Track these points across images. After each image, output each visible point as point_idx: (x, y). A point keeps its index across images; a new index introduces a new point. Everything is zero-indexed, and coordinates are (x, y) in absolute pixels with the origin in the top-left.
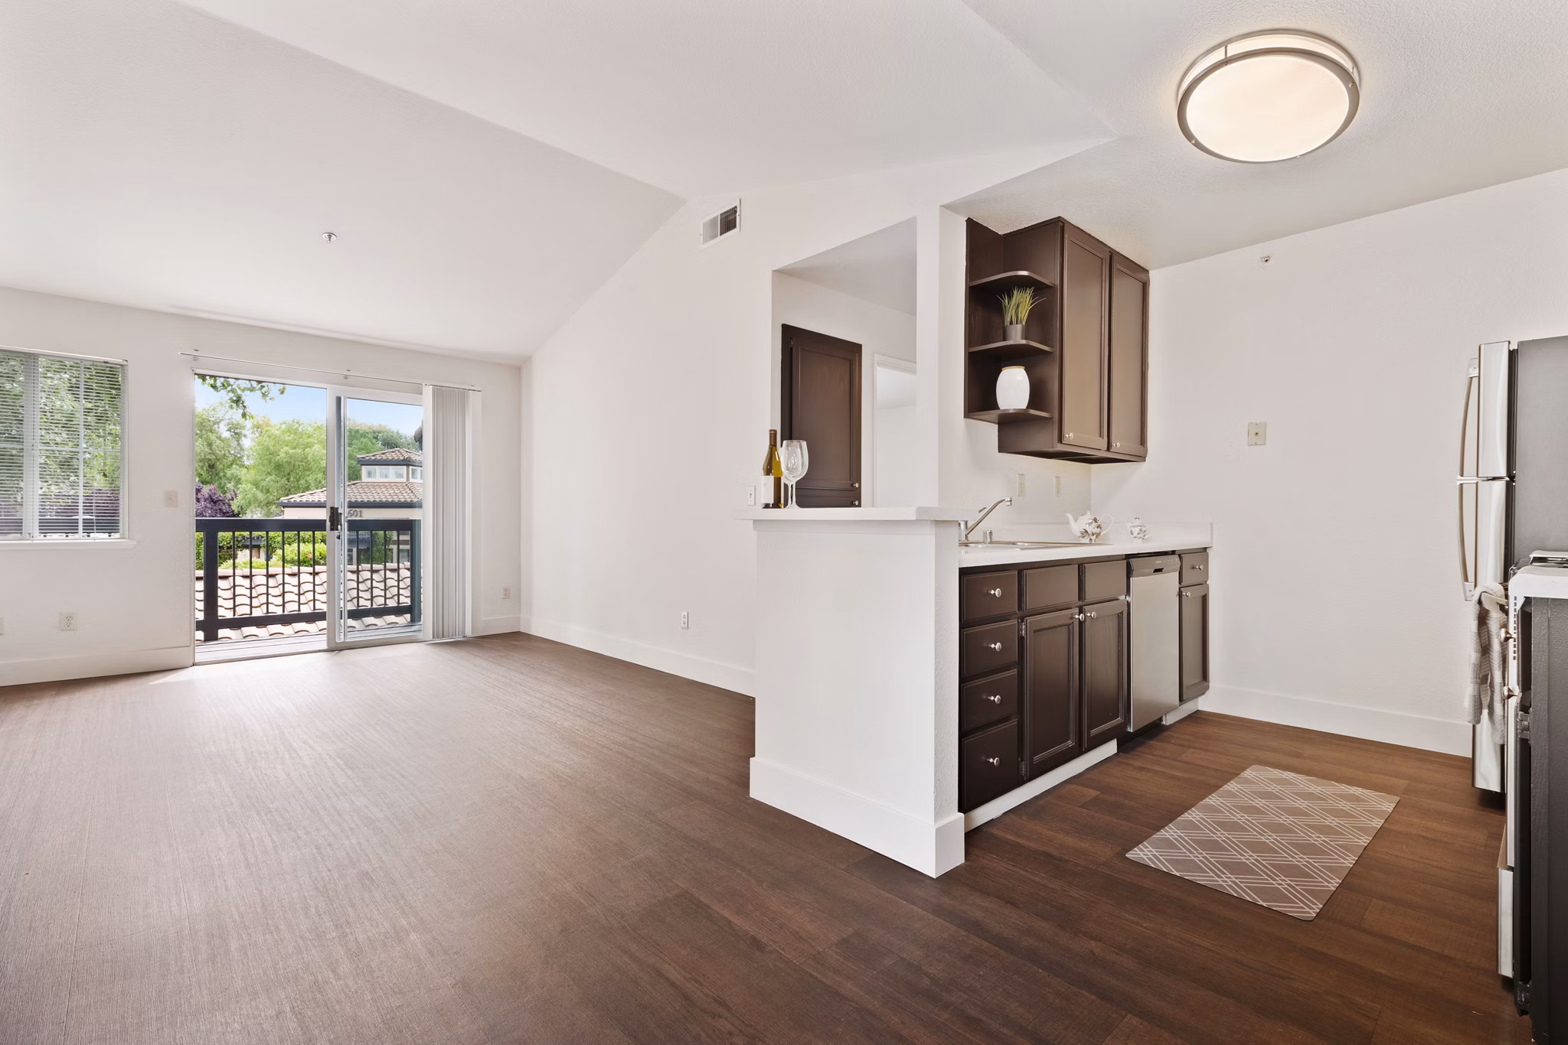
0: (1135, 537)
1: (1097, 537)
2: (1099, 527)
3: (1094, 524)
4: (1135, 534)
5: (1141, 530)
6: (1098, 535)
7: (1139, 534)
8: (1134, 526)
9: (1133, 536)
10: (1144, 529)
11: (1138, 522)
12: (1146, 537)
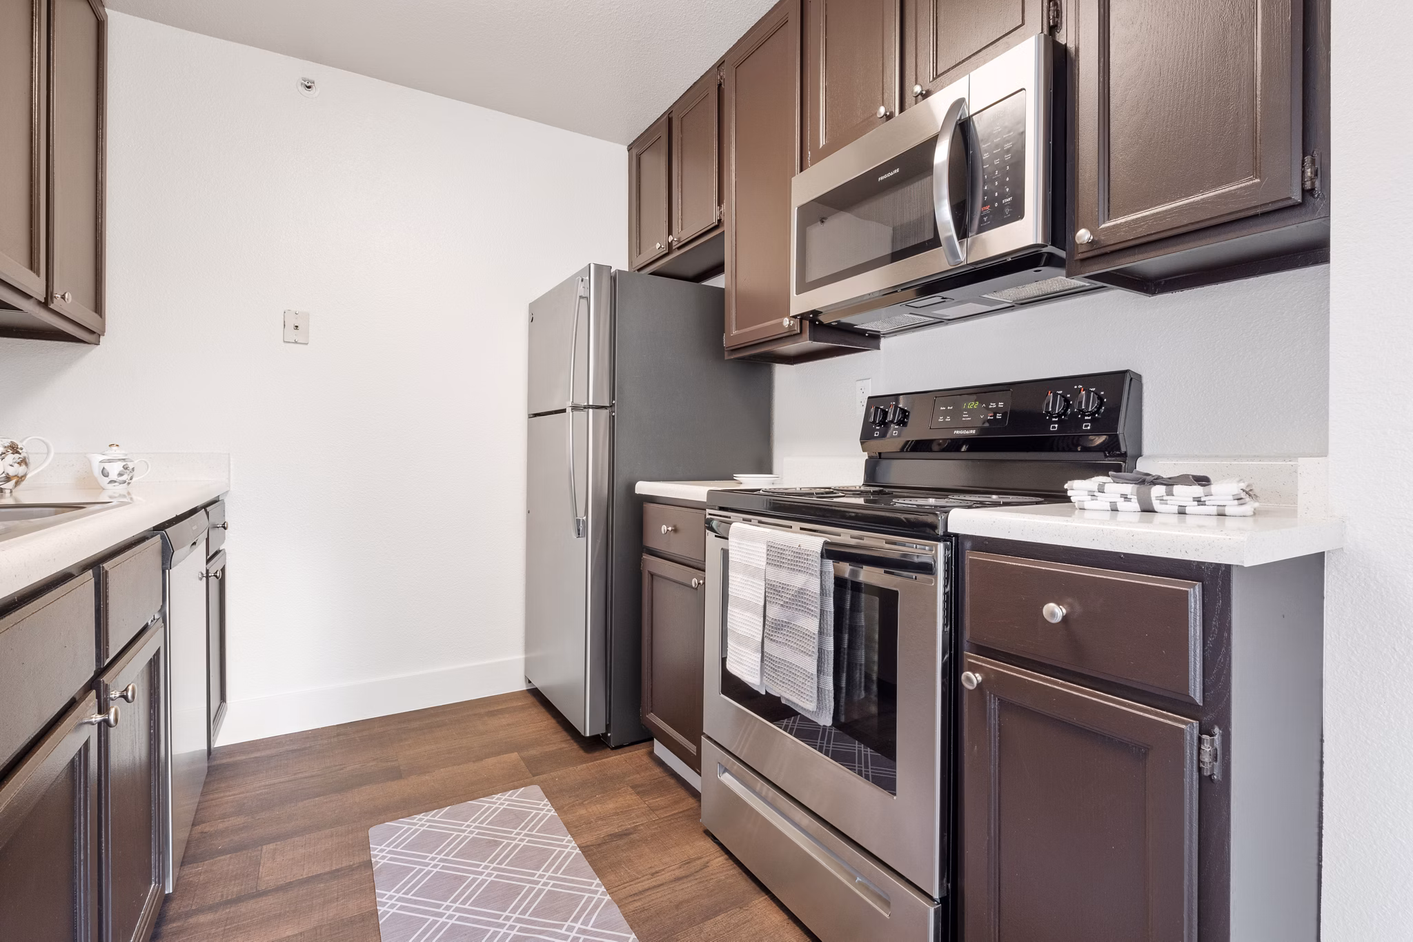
0: (111, 482)
1: (17, 484)
2: (24, 462)
3: (10, 458)
4: (113, 476)
5: (125, 468)
6: (20, 479)
7: (120, 475)
8: (110, 461)
9: (107, 480)
10: (131, 465)
11: (115, 453)
12: (134, 479)
